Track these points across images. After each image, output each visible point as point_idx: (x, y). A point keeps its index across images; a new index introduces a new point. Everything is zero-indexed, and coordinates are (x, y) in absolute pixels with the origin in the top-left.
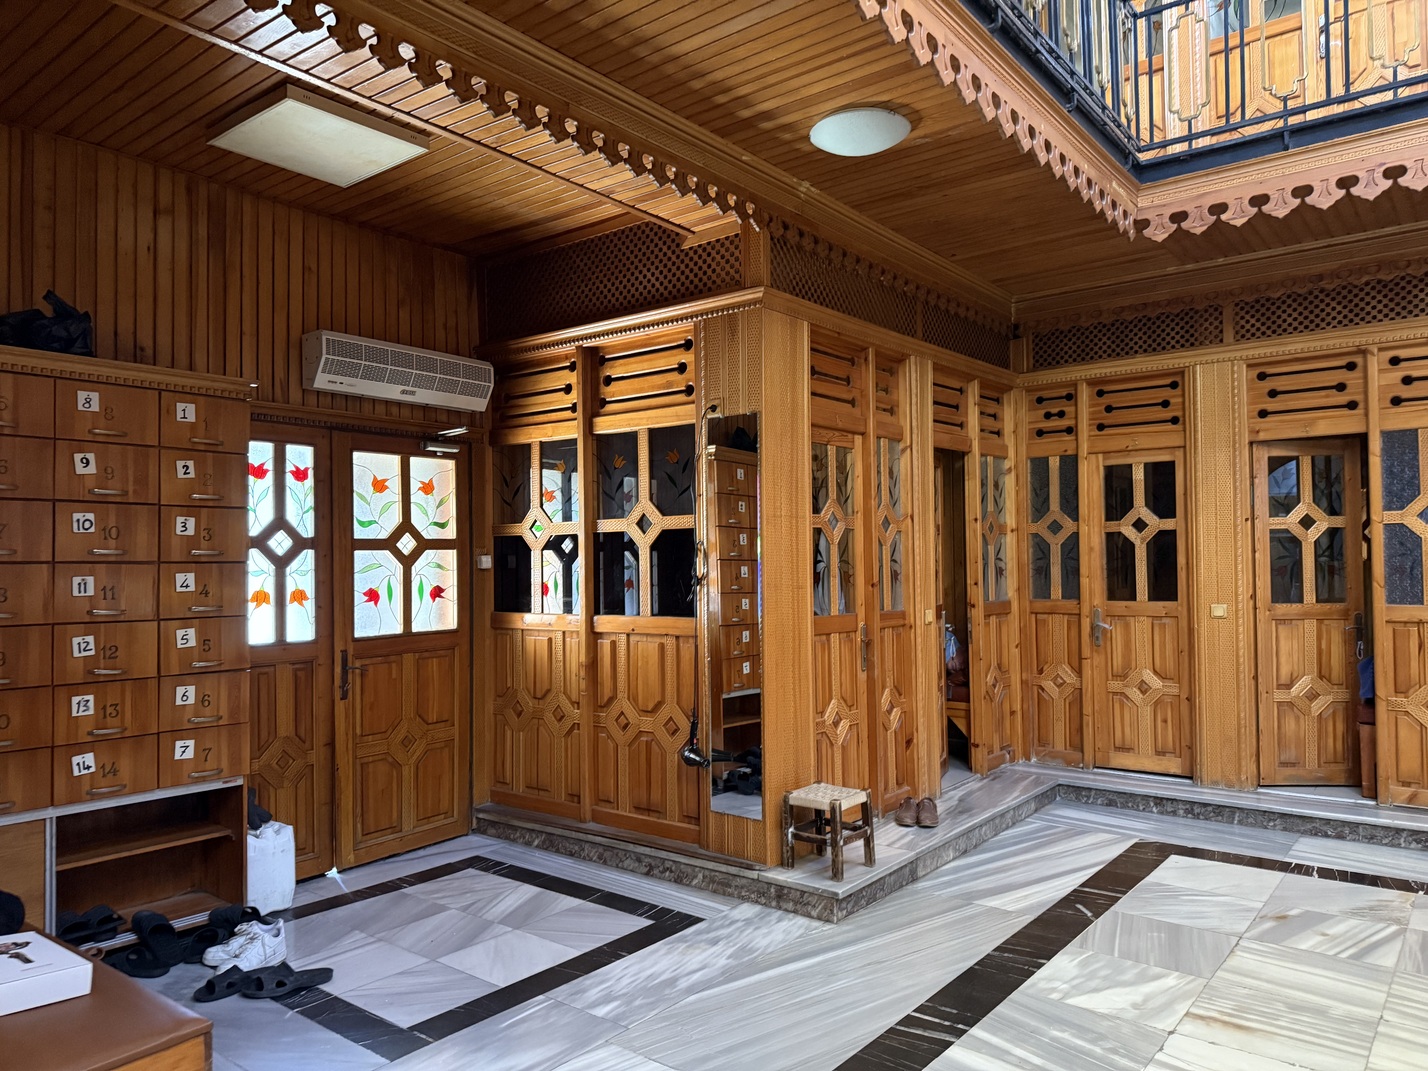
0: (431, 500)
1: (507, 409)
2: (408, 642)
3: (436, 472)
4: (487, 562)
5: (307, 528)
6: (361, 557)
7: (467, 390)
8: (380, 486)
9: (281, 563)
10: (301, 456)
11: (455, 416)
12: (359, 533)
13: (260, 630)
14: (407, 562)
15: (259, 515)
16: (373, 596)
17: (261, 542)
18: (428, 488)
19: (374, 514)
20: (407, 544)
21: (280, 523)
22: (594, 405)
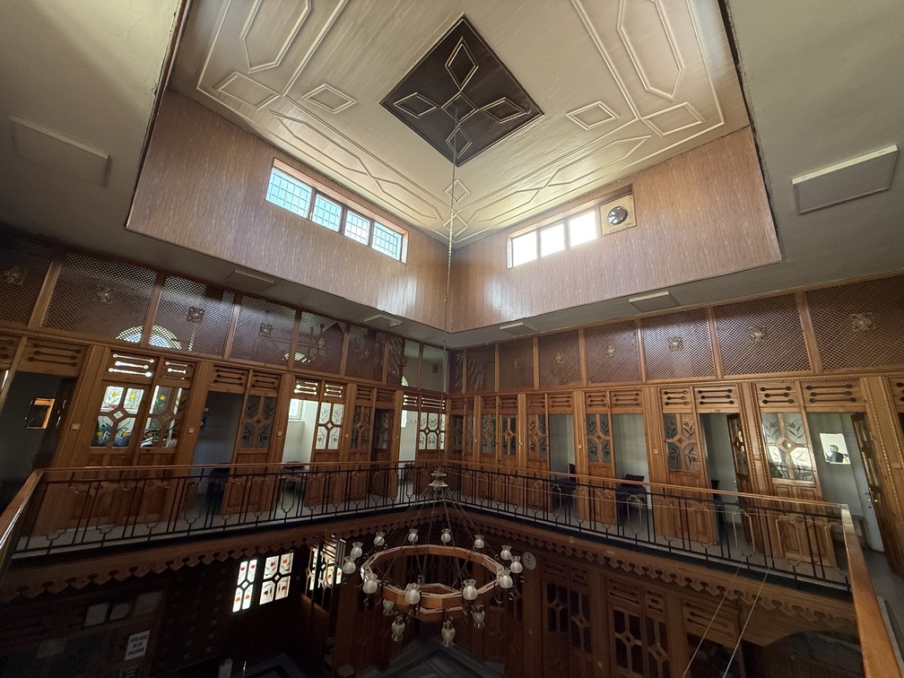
0: (285, 565)
2: (274, 603)
3: (288, 557)
4: (298, 576)
5: (252, 580)
6: (264, 583)
8: (273, 564)
9: (244, 590)
10: (254, 562)
12: (265, 578)
13: (236, 608)
14: (276, 582)
15: (241, 580)
16: (266, 593)
17: (240, 586)
18: (285, 562)
19: (269, 571)
20: (277, 577)
21: (246, 580)
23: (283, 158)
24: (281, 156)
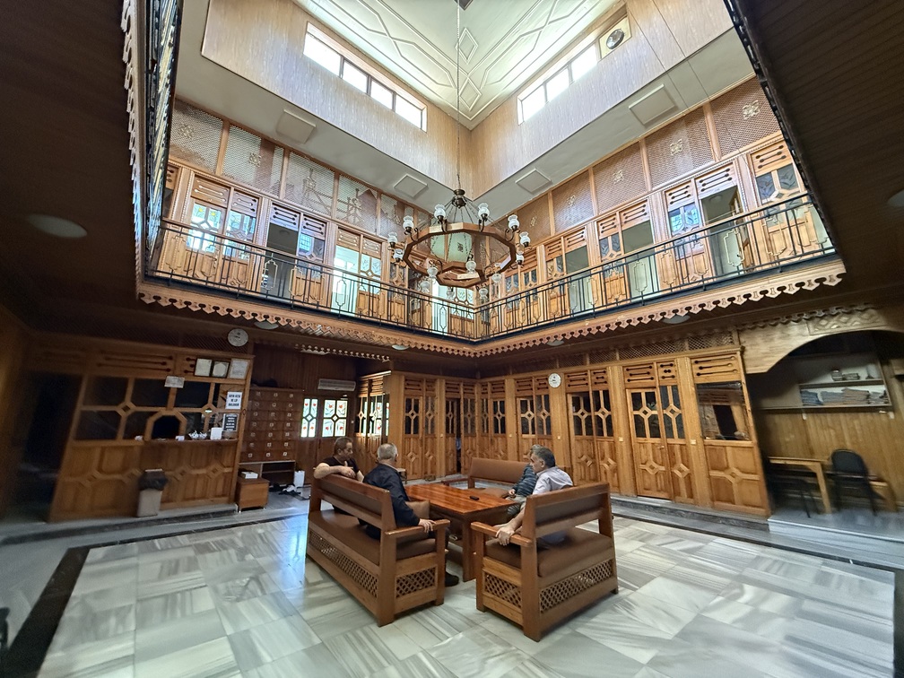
0: (341, 410)
1: (359, 390)
2: (334, 438)
3: (343, 404)
4: (353, 422)
5: (315, 415)
6: (325, 420)
7: (350, 387)
8: (331, 407)
9: (309, 422)
10: (315, 401)
11: (347, 393)
12: (325, 416)
13: (304, 434)
14: (335, 422)
15: (305, 413)
16: (327, 428)
17: (305, 418)
18: (341, 407)
19: (328, 411)
20: (335, 418)
21: (310, 414)
22: (370, 391)
23: (316, 23)
24: (313, 21)
